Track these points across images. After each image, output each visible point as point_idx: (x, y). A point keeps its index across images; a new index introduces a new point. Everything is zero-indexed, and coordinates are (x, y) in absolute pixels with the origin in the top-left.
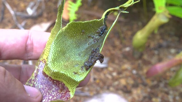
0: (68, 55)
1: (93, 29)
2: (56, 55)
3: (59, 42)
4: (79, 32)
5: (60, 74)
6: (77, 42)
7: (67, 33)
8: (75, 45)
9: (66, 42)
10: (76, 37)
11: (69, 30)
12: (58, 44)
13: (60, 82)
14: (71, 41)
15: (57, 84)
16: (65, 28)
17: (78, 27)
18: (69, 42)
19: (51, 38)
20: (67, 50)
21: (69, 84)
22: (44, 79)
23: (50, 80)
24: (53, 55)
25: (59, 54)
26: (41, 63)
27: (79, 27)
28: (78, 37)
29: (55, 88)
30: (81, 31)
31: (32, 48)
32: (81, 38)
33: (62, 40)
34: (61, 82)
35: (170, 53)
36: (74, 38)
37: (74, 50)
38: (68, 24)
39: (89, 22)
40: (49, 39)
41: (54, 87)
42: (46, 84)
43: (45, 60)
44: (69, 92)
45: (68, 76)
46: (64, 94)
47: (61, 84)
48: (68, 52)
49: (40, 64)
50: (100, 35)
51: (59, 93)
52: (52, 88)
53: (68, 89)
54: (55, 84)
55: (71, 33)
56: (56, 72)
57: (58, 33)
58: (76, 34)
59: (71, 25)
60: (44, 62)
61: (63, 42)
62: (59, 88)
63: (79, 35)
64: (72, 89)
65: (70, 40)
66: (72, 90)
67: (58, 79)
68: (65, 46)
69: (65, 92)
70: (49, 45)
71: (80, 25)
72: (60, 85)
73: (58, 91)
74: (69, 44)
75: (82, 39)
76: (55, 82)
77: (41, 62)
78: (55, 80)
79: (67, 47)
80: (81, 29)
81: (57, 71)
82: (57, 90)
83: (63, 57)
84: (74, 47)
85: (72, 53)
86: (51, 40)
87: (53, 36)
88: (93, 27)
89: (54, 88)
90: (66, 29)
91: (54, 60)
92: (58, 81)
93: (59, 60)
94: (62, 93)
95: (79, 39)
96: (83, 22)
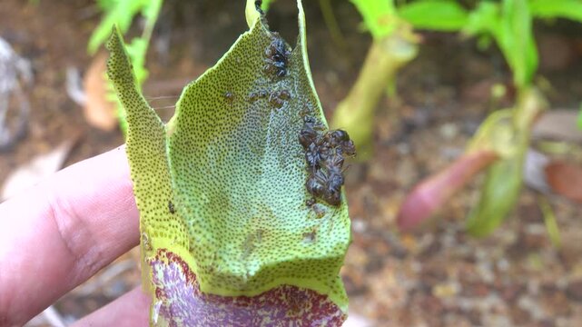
0: (235, 196)
1: (250, 70)
2: (213, 221)
3: (188, 174)
4: (218, 104)
5: (273, 269)
6: (229, 139)
7: (189, 133)
8: (230, 153)
9: (203, 161)
10: (218, 128)
11: (189, 119)
12: (191, 183)
13: (277, 290)
14: (214, 147)
15: (272, 300)
16: (177, 122)
17: (209, 92)
18: (209, 154)
19: (139, 176)
20: (223, 184)
21: (309, 277)
22: (216, 312)
23: (244, 305)
24: (208, 230)
25: (215, 215)
26: (157, 267)
27: (212, 88)
28: (221, 122)
29: (270, 313)
30: (222, 99)
31: (89, 234)
32: (233, 118)
33: (189, 162)
34: (281, 288)
35: (443, 141)
36: (215, 133)
37: (239, 171)
38: (178, 103)
39: (229, 55)
40: (135, 184)
41: (266, 313)
42: (231, 321)
43: (164, 250)
44: (325, 297)
45: (301, 260)
46: (312, 314)
47: (284, 295)
48: (229, 189)
49: (155, 272)
50: (283, 75)
51: (291, 318)
52: (258, 320)
53: (315, 293)
54: (263, 305)
55: (199, 124)
56: (256, 273)
57: (168, 150)
58: (214, 118)
59: (187, 100)
60: (166, 260)
61: (198, 169)
62: (285, 306)
63: (223, 116)
64: (326, 284)
65: (209, 147)
66: (332, 287)
67: (267, 288)
68: (210, 176)
69: (311, 305)
70: (148, 201)
71: (209, 83)
72: (283, 297)
73: (287, 316)
74: (214, 161)
75: (237, 119)
76: (262, 299)
77: (157, 262)
78: (261, 296)
79: (216, 175)
80: (219, 94)
81: (257, 268)
82: (281, 315)
83: (230, 212)
84: (232, 158)
85: (241, 182)
86: (142, 182)
87: (144, 164)
88: (246, 65)
89: (266, 316)
90: (181, 120)
91: (218, 242)
92: (271, 292)
93: (228, 231)
94: (305, 315)
95: (228, 126)
96: (215, 68)
